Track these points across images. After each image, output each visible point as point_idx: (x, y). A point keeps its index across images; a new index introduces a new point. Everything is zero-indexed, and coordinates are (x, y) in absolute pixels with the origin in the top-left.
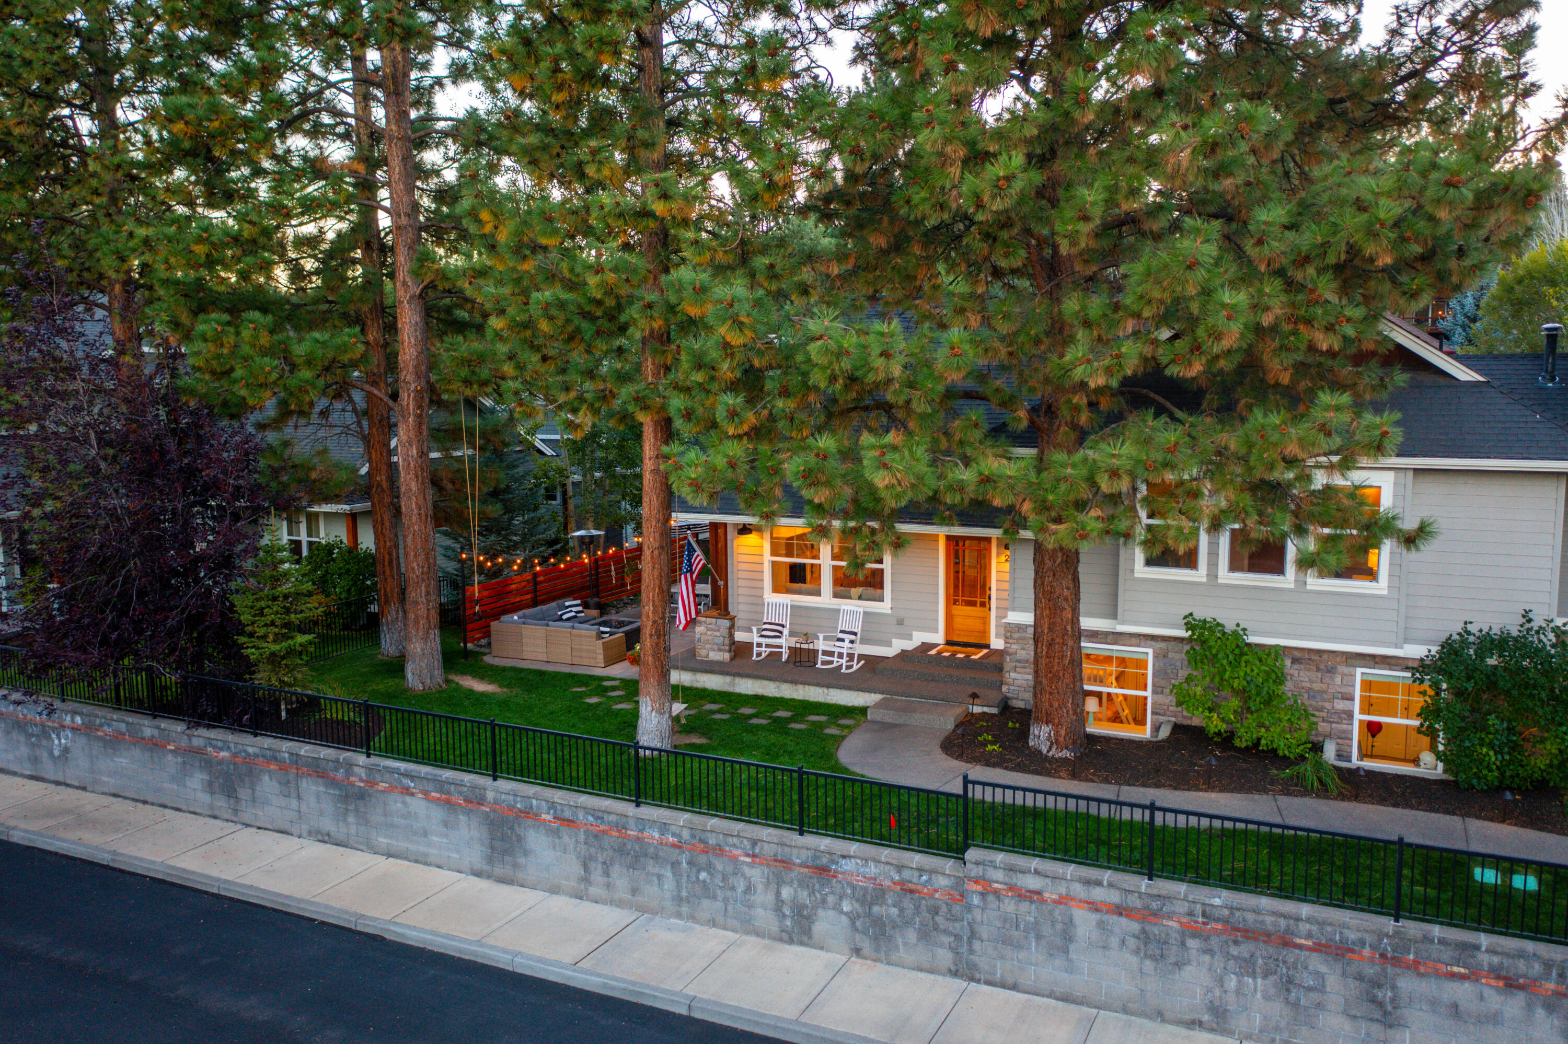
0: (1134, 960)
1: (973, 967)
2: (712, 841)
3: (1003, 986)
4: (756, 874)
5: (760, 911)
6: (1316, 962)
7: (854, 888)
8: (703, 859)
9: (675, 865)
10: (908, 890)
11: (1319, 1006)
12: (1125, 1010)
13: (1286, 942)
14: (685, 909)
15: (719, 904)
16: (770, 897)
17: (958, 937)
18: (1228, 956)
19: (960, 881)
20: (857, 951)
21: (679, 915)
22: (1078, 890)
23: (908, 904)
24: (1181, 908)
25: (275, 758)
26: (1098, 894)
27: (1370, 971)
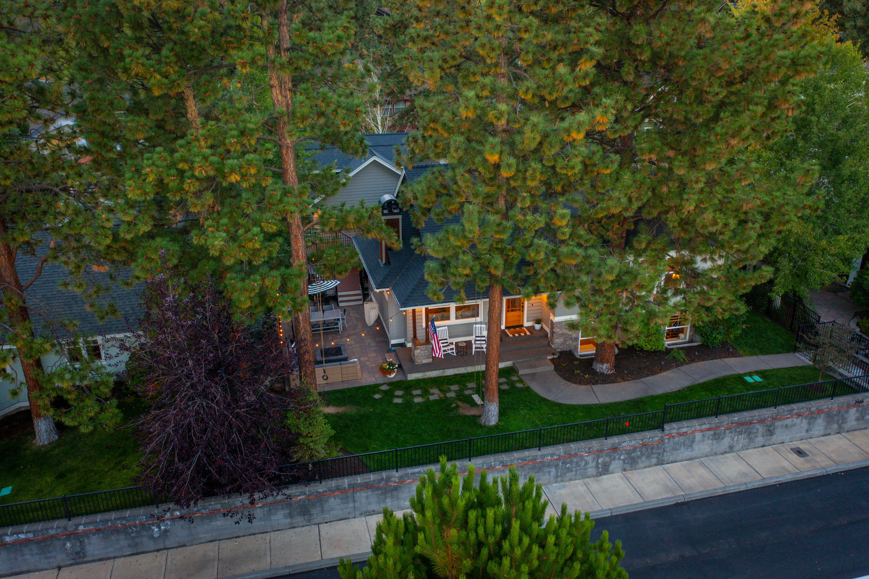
0: (710, 442)
1: (664, 460)
2: (573, 453)
3: (672, 462)
4: (589, 458)
5: (590, 470)
6: (758, 426)
7: (626, 450)
8: (569, 460)
9: (556, 466)
10: (644, 445)
11: (756, 436)
12: (706, 456)
13: (751, 423)
14: (559, 479)
15: (574, 473)
16: (594, 464)
17: (659, 454)
18: (736, 431)
19: (662, 437)
20: (625, 470)
21: (556, 482)
22: (698, 428)
23: (644, 450)
24: (725, 423)
25: (339, 489)
26: (704, 427)
27: (769, 423)
